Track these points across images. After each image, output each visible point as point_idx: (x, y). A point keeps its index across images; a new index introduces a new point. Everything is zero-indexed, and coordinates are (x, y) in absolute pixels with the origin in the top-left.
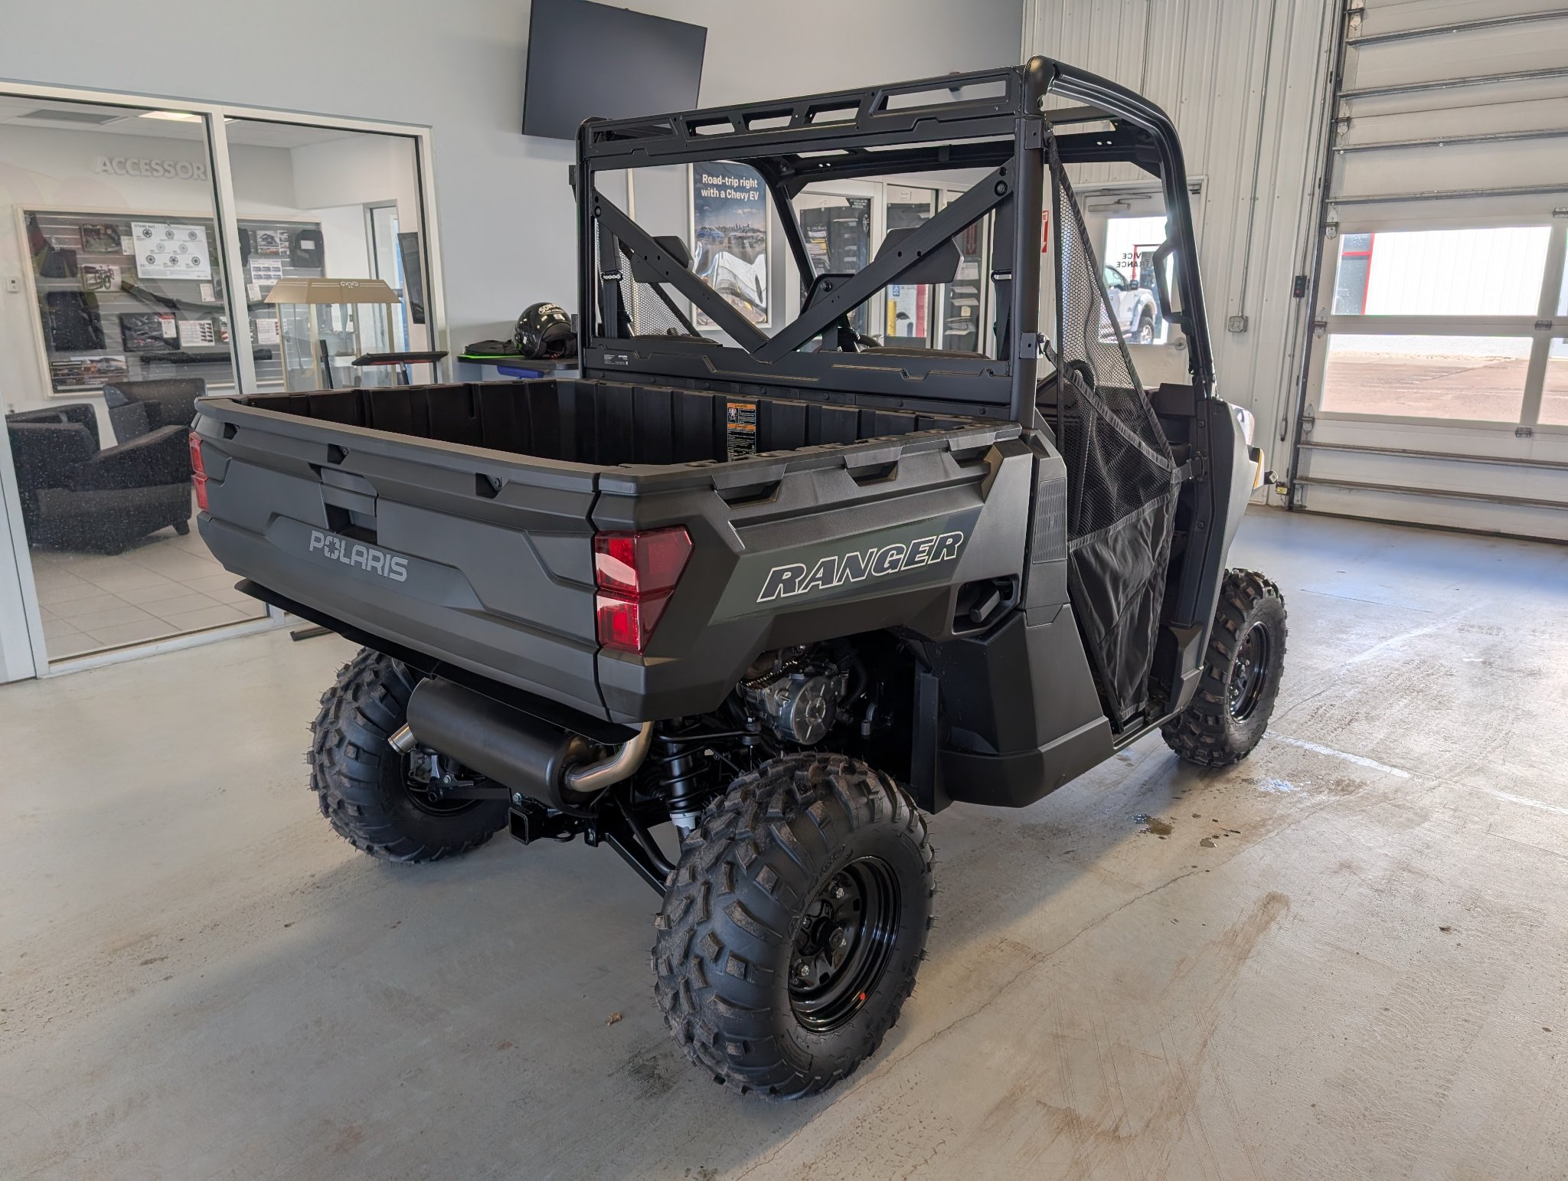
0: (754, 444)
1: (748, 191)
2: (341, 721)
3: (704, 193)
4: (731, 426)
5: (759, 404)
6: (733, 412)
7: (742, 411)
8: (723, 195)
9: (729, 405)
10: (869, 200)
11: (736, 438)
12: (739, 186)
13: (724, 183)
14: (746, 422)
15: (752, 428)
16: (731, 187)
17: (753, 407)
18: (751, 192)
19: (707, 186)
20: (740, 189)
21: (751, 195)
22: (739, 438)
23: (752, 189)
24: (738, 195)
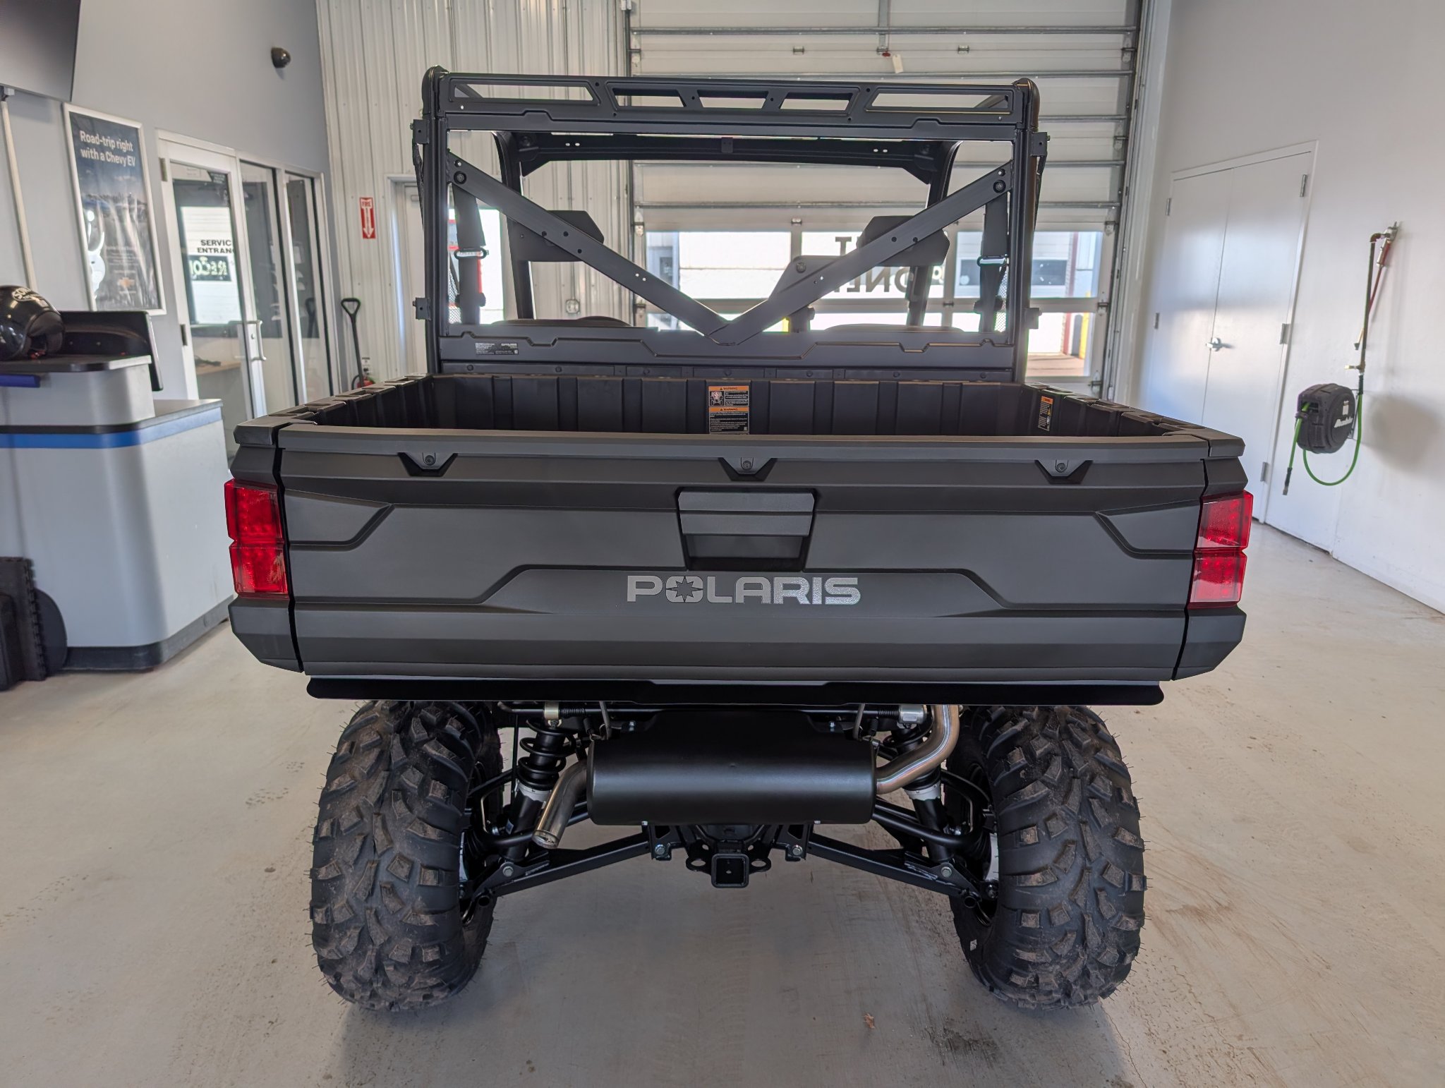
0: (746, 425)
1: (125, 155)
2: (397, 846)
3: (84, 153)
4: (713, 410)
5: (751, 385)
6: (717, 396)
7: (730, 394)
8: (103, 159)
9: (711, 389)
10: (226, 175)
11: (721, 421)
12: (116, 148)
13: (101, 143)
14: (734, 405)
15: (746, 409)
16: (109, 149)
17: (746, 388)
18: (129, 157)
19: (86, 145)
20: (117, 152)
21: (129, 161)
22: (724, 421)
23: (128, 153)
24: (117, 159)
